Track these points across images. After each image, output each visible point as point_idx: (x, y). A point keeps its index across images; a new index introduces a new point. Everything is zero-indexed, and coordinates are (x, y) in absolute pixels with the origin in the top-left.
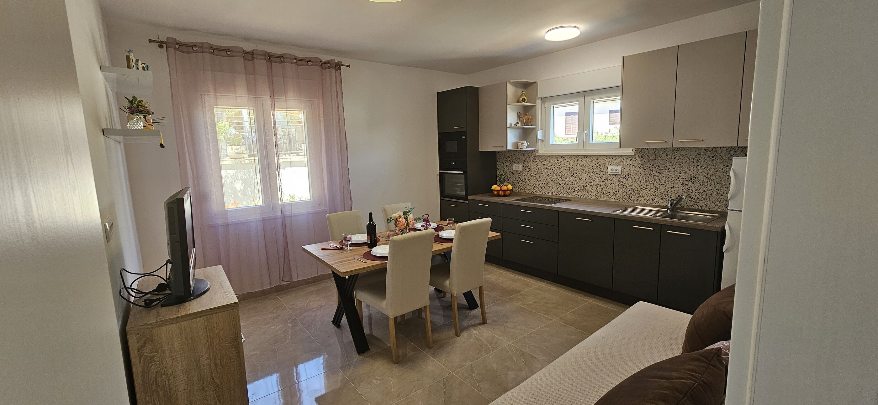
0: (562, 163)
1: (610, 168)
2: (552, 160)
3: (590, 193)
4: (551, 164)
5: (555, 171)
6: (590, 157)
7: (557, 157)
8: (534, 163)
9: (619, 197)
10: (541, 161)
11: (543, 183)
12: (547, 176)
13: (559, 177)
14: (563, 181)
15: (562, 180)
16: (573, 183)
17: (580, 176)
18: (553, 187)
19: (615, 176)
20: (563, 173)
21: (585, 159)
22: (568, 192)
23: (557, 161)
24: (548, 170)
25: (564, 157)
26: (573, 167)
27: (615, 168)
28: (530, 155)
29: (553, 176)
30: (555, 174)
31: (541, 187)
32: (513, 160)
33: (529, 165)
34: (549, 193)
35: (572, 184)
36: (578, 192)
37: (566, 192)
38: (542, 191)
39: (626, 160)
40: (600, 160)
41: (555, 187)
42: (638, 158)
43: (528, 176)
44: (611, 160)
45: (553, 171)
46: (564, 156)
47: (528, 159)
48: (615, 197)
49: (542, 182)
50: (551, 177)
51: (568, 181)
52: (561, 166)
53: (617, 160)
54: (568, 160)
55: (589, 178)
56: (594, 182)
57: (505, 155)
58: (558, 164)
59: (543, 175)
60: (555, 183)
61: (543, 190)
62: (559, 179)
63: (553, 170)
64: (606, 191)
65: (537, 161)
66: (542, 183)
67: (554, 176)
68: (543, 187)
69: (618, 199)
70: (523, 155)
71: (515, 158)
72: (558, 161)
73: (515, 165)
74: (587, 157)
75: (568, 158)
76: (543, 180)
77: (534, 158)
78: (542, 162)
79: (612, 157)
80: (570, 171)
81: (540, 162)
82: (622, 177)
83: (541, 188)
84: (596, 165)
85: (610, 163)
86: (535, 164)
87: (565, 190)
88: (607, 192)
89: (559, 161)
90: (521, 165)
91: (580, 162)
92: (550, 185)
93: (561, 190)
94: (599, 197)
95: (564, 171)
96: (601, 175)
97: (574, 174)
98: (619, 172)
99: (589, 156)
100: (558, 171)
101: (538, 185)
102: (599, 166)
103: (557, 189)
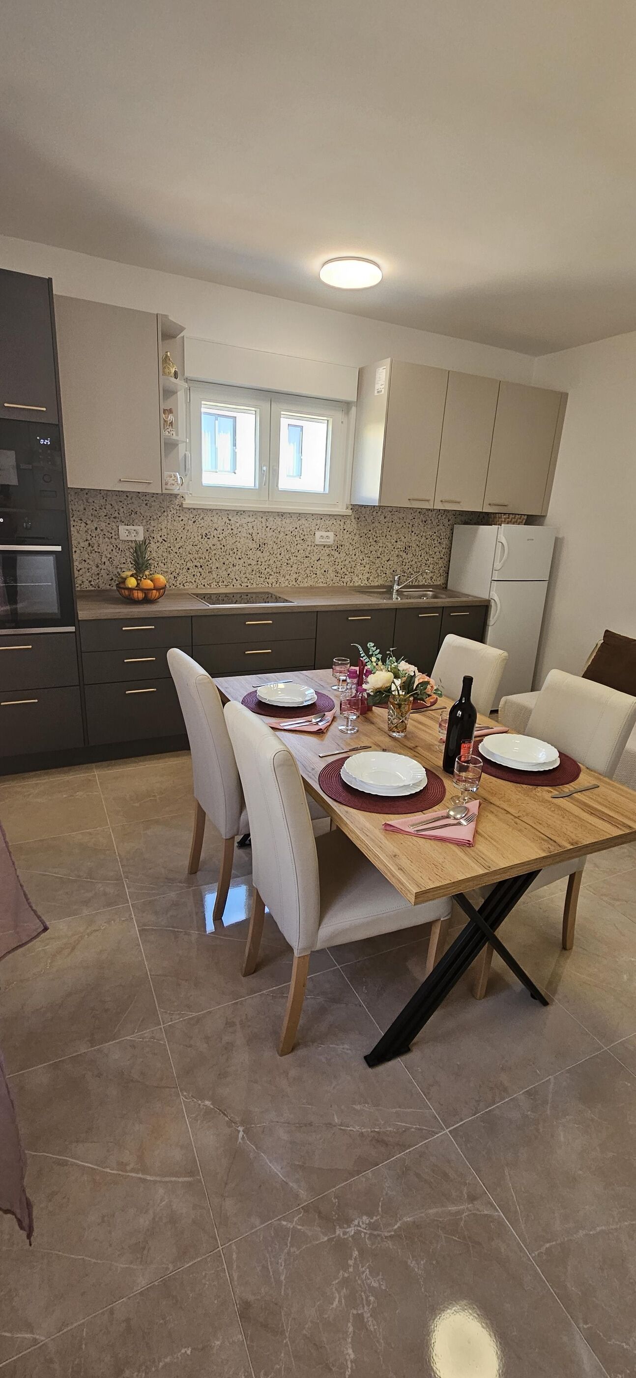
0: (238, 525)
1: (318, 534)
2: (218, 519)
3: (287, 577)
4: (215, 526)
5: (224, 539)
6: (288, 516)
7: (228, 512)
8: (175, 523)
9: (328, 580)
10: (193, 520)
11: (199, 565)
12: (207, 550)
13: (231, 552)
14: (239, 559)
15: (237, 558)
16: (258, 561)
17: (270, 549)
18: (220, 571)
19: (324, 547)
20: (239, 544)
21: (280, 519)
22: (248, 579)
23: (228, 522)
24: (209, 538)
25: (241, 514)
26: (258, 533)
27: (325, 534)
28: (165, 504)
29: (220, 550)
30: (224, 546)
31: (194, 573)
32: (117, 515)
33: (163, 528)
34: (212, 585)
35: (257, 564)
36: (267, 577)
37: (246, 579)
38: (195, 581)
39: (339, 522)
40: (303, 521)
41: (225, 573)
42: (353, 520)
43: (160, 552)
44: (319, 521)
45: (219, 541)
46: (241, 511)
47: (159, 514)
48: (322, 581)
49: (195, 564)
50: (214, 552)
51: (249, 558)
52: (235, 532)
53: (327, 522)
54: (250, 520)
55: (286, 552)
56: (293, 559)
57: (91, 500)
58: (229, 526)
59: (197, 548)
60: (224, 564)
61: (197, 580)
62: (231, 555)
63: (220, 539)
64: (311, 572)
65: (182, 520)
66: (196, 566)
67: (222, 551)
68: (199, 574)
69: (326, 583)
70: (146, 504)
71: (122, 510)
72: (230, 520)
73: (122, 529)
74: (282, 516)
75: (249, 516)
76: (197, 560)
77: (175, 512)
78: (194, 522)
79: (321, 516)
80: (253, 540)
81: (191, 522)
82: (333, 548)
83: (194, 575)
84: (298, 529)
85: (317, 527)
86: (178, 525)
87: (244, 576)
88: (312, 574)
89: (232, 522)
90: (141, 529)
91: (272, 523)
92: (213, 568)
93: (237, 577)
94: (300, 582)
95: (242, 540)
96: (305, 546)
97: (260, 546)
98: (330, 541)
99: (286, 513)
100: (231, 541)
101: (185, 570)
102: (301, 532)
103: (229, 575)
